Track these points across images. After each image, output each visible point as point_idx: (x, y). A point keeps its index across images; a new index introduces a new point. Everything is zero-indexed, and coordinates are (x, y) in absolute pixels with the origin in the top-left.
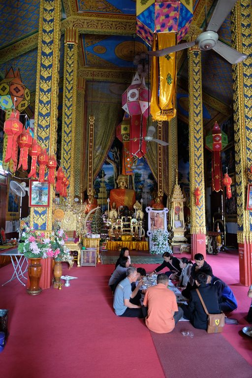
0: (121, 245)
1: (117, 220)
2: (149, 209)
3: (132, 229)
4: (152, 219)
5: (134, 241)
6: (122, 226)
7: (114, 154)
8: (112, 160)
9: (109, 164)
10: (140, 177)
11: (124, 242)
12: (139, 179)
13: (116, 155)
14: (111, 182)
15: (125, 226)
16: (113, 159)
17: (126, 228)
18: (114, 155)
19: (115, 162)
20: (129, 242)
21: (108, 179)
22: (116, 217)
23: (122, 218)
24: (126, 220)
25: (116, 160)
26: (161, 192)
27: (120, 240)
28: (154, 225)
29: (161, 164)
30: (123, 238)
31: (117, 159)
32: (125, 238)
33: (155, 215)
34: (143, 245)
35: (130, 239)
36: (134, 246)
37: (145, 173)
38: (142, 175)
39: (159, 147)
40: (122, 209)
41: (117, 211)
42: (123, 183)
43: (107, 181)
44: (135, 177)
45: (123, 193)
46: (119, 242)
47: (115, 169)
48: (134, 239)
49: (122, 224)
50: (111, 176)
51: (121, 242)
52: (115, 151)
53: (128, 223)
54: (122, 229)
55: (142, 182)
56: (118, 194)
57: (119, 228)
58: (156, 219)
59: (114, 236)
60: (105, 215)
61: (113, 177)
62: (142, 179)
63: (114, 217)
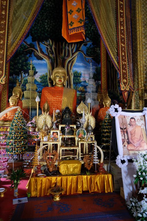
0: (59, 184)
1: (52, 132)
2: (116, 110)
3: (79, 149)
4: (124, 130)
5: (85, 174)
6: (59, 144)
7: (49, 47)
8: (46, 55)
9: (41, 59)
10: (80, 77)
11: (64, 178)
12: (78, 80)
13: (51, 48)
14: (44, 82)
15: (65, 142)
16: (47, 53)
17: (67, 145)
18: (48, 49)
19: (49, 58)
20: (75, 178)
21: (41, 78)
22: (49, 126)
23: (60, 127)
24: (67, 130)
25: (50, 55)
26: (125, 84)
27: (57, 172)
28: (129, 143)
29: (124, 39)
30: (63, 169)
31: (52, 53)
32: (67, 168)
33: (128, 121)
34: (103, 182)
35: (77, 171)
36: (85, 186)
37: (86, 72)
38: (83, 75)
39: (121, 13)
40: (59, 113)
41: (51, 115)
42: (60, 78)
43: (39, 80)
44: (74, 76)
45: (61, 93)
46: (53, 179)
47: (49, 66)
48: (84, 170)
49: (60, 138)
50: (44, 74)
51: (59, 178)
52: (49, 44)
53: (70, 137)
54: (60, 150)
55: (82, 83)
56: (53, 94)
57: (55, 146)
58: (130, 129)
59: (45, 164)
60: (31, 123)
61: (47, 76)
62: (82, 79)
63: (46, 126)
